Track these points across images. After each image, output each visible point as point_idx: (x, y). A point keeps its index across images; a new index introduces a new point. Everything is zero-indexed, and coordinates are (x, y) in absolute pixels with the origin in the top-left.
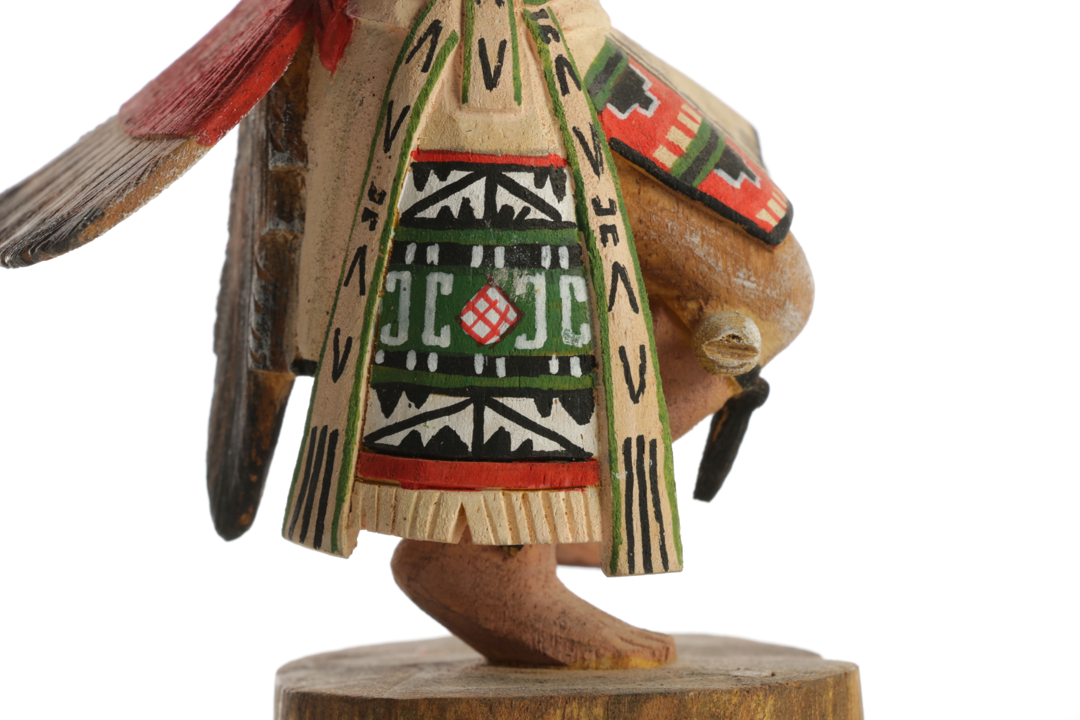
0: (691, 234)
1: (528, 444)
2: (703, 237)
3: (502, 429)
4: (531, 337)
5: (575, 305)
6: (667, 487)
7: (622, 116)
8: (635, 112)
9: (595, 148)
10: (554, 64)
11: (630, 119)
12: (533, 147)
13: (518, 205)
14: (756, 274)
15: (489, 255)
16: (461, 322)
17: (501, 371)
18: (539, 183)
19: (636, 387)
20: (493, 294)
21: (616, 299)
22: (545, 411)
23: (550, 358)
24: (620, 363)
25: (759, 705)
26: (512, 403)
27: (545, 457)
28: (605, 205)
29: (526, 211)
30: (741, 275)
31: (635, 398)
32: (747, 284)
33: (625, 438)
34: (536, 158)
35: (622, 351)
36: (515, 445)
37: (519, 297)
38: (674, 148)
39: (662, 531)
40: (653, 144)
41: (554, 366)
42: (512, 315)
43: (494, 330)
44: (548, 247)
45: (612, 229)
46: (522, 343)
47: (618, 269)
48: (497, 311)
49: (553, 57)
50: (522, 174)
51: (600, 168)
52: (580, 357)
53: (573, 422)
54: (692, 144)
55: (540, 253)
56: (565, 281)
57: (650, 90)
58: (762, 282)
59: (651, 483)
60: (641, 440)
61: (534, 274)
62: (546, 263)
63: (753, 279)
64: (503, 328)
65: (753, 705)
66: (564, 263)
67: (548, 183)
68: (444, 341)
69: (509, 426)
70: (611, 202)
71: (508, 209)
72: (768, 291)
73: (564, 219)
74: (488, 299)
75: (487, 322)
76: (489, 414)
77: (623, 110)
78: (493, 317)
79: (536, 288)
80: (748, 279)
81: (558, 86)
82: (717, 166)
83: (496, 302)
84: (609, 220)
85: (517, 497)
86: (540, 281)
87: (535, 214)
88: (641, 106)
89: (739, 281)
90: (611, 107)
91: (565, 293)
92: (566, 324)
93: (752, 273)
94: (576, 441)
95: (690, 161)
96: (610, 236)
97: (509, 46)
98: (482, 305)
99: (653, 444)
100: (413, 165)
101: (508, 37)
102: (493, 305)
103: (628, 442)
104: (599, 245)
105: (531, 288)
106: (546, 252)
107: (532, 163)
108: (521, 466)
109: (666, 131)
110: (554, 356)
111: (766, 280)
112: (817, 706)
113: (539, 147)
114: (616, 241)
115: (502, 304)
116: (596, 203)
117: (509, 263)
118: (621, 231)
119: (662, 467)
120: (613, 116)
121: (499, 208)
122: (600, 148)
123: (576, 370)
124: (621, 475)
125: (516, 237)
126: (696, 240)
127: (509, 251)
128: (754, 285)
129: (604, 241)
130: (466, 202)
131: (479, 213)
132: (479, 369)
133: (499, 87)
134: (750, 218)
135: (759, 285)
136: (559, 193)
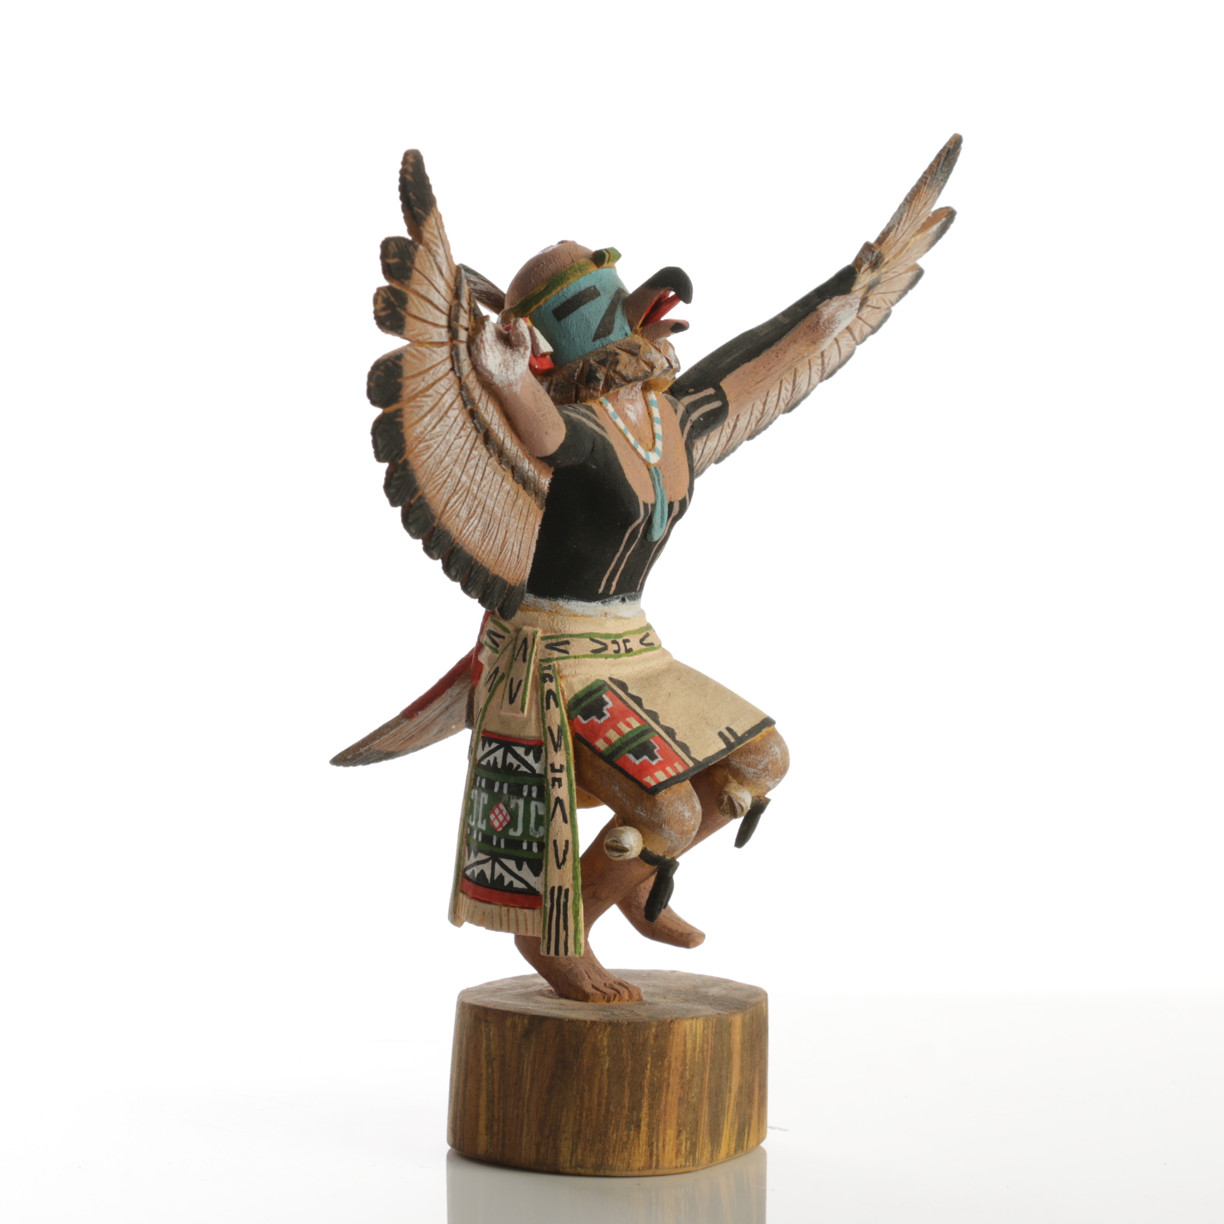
0: (615, 786)
1: (511, 883)
2: (620, 787)
3: (501, 874)
4: (515, 830)
5: (537, 816)
6: (573, 913)
7: (584, 722)
8: (592, 721)
9: (558, 738)
10: (545, 693)
11: (588, 724)
12: (526, 735)
13: (516, 763)
14: (646, 809)
15: (501, 788)
16: (489, 818)
17: (502, 846)
18: (527, 753)
19: (561, 860)
20: (502, 806)
21: (555, 816)
22: (520, 867)
23: (523, 841)
24: (553, 847)
25: (601, 1030)
26: (505, 861)
27: (519, 891)
28: (557, 767)
29: (519, 766)
30: (639, 809)
31: (559, 867)
32: (641, 813)
33: (551, 886)
34: (527, 740)
35: (555, 842)
36: (506, 883)
37: (512, 809)
38: (607, 740)
39: (567, 935)
40: (596, 738)
41: (525, 846)
42: (508, 818)
43: (501, 824)
44: (527, 786)
45: (559, 780)
46: (512, 833)
47: (559, 801)
48: (503, 815)
49: (546, 690)
50: (519, 748)
51: (558, 749)
52: (537, 842)
53: (532, 875)
54: (620, 740)
55: (523, 788)
56: (533, 804)
57: (608, 710)
58: (649, 813)
59: (564, 911)
60: (560, 888)
61: (518, 799)
62: (525, 794)
63: (644, 811)
64: (505, 824)
65: (598, 1030)
66: (534, 795)
67: (531, 754)
68: (483, 827)
69: (505, 874)
70: (562, 766)
71: (511, 765)
72: (652, 818)
73: (537, 772)
74: (499, 809)
75: (498, 820)
76: (497, 866)
77: (585, 719)
78: (501, 818)
79: (519, 805)
80: (642, 811)
81: (545, 704)
82: (629, 752)
83: (503, 810)
84: (558, 775)
85: (504, 909)
86: (521, 803)
87: (523, 769)
88: (597, 718)
89: (638, 812)
90: (579, 717)
91: (533, 809)
92: (532, 825)
93: (644, 808)
94: (532, 884)
95: (614, 748)
96: (557, 783)
97: (523, 683)
98: (497, 811)
99: (567, 891)
100: (482, 737)
101: (523, 678)
102: (501, 812)
103: (553, 888)
104: (550, 787)
105: (517, 805)
106: (526, 788)
107: (525, 743)
108: (508, 894)
109: (606, 731)
110: (525, 841)
111: (651, 813)
112: (641, 1035)
113: (530, 735)
114: (560, 786)
115: (505, 812)
116: (552, 766)
117: (509, 792)
118: (565, 781)
119: (571, 903)
120: (579, 721)
121: (507, 764)
122: (561, 738)
123: (535, 849)
124: (548, 905)
125: (512, 780)
126: (617, 788)
127: (509, 786)
128: (645, 815)
129: (553, 785)
130: (495, 758)
131: (499, 766)
132: (495, 843)
133: (515, 703)
134: (639, 780)
135: (647, 815)
136: (537, 759)
